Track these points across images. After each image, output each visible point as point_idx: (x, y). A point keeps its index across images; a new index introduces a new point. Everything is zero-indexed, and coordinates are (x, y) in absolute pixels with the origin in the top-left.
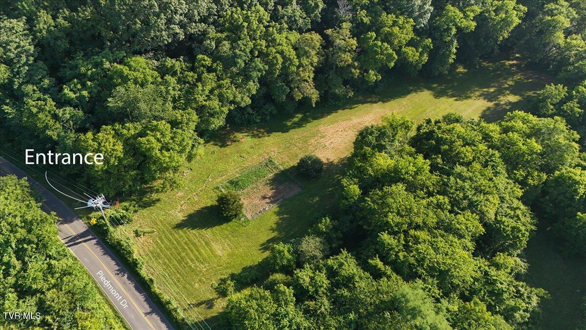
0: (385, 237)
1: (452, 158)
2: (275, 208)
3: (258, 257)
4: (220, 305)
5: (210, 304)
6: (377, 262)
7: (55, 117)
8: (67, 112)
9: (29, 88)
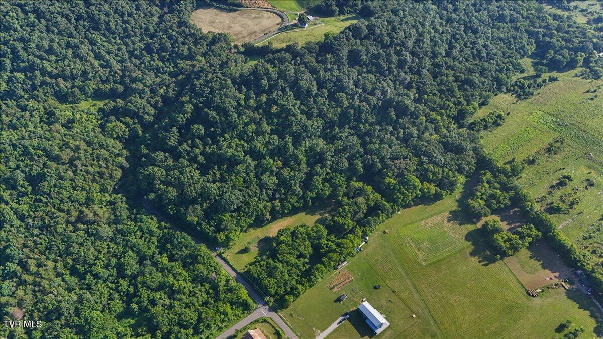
0: (278, 255)
1: (297, 237)
2: (258, 249)
3: (254, 260)
4: (246, 269)
5: (244, 269)
6: (276, 260)
7: (209, 230)
8: (212, 228)
9: (203, 223)
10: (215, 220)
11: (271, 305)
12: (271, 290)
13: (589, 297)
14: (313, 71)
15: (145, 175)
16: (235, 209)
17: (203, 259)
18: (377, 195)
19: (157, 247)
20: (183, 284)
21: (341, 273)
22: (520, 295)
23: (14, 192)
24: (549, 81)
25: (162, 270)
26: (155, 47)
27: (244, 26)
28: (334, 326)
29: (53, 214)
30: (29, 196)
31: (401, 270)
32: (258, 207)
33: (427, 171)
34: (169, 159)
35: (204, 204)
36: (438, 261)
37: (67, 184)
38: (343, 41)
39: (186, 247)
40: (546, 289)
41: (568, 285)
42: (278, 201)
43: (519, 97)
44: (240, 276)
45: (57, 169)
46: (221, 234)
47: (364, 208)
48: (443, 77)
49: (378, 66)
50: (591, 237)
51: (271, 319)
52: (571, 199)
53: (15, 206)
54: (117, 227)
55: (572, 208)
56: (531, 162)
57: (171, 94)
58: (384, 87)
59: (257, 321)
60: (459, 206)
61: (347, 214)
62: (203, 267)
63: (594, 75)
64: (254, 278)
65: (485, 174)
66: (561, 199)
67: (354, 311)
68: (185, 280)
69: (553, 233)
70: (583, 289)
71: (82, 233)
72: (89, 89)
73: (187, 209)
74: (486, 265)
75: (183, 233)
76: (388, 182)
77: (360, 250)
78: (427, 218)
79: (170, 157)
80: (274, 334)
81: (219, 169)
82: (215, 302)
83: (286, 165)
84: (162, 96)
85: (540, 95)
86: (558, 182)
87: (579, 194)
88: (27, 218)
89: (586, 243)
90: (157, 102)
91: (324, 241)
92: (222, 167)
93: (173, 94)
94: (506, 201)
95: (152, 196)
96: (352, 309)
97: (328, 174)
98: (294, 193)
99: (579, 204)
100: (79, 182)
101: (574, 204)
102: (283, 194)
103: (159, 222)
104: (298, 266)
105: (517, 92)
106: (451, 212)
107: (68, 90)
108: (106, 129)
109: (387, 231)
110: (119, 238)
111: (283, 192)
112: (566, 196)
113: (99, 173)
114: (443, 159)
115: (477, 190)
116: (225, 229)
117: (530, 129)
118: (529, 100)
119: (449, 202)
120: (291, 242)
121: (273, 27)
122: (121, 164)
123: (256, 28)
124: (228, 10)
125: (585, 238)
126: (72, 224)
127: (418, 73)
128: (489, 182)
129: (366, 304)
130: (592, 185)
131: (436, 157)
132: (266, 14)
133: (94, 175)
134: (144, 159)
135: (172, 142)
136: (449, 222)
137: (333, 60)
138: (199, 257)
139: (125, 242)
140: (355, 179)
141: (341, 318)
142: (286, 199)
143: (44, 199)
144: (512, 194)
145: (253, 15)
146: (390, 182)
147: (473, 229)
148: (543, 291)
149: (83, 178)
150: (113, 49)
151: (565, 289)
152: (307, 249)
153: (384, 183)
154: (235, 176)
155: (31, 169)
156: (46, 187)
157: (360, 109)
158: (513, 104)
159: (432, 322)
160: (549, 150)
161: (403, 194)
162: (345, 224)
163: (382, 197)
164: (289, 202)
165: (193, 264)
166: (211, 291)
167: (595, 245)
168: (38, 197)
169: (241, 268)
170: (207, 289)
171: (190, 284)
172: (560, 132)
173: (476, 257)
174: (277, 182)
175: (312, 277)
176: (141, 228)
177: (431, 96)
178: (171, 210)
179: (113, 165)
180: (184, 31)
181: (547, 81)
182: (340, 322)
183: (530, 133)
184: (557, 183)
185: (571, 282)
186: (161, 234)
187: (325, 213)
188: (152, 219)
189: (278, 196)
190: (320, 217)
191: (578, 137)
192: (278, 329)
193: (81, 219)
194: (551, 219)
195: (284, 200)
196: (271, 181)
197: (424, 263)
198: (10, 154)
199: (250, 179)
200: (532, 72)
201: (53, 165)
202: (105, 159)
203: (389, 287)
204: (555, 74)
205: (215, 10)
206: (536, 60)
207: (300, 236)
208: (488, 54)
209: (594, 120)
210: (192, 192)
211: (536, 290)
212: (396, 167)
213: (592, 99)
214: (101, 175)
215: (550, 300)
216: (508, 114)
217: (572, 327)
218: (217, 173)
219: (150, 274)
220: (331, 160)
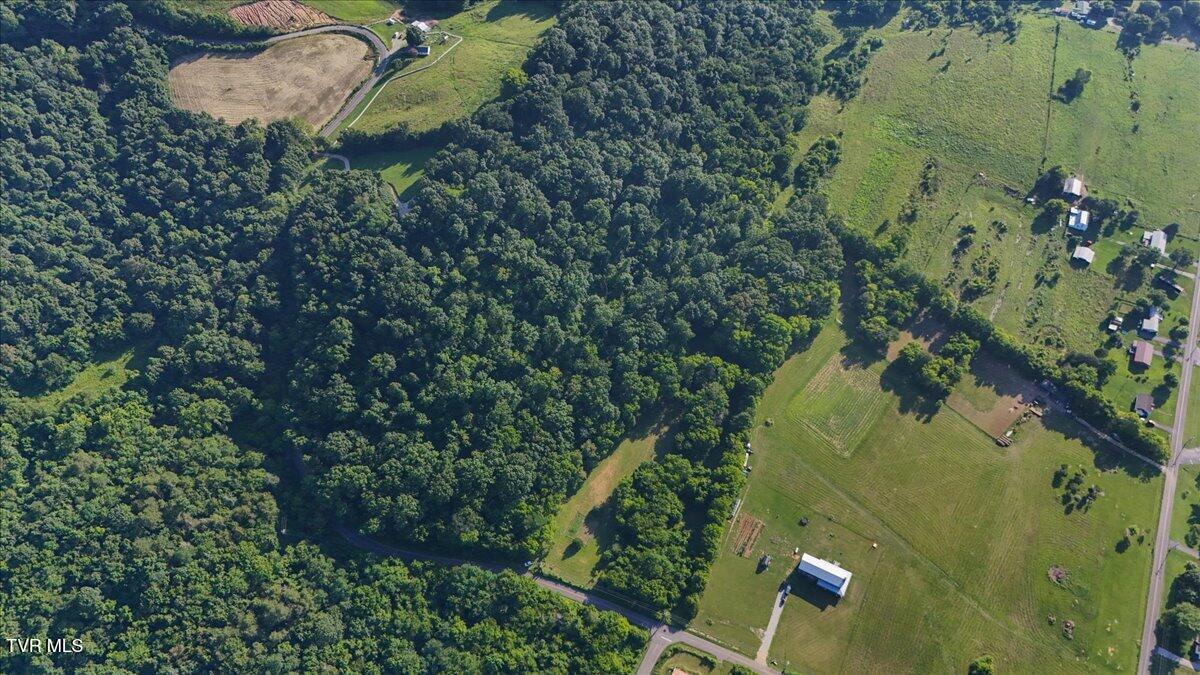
0: (640, 536)
1: (651, 493)
2: (592, 536)
3: (598, 559)
4: (596, 580)
5: (592, 581)
6: (640, 546)
7: (505, 541)
8: (508, 537)
9: (488, 534)
10: (506, 521)
11: (669, 621)
12: (661, 599)
13: (1070, 417)
14: (527, 170)
15: (332, 489)
16: (531, 488)
17: (526, 596)
18: (732, 367)
19: (431, 608)
20: (519, 653)
21: (742, 521)
22: (990, 451)
23: (100, 630)
24: (871, 50)
25: (469, 646)
26: (155, 196)
27: (300, 81)
28: (777, 611)
29: (205, 636)
30: (135, 624)
31: (821, 479)
32: (563, 466)
33: (786, 297)
34: (358, 439)
35: (476, 501)
36: (864, 441)
37: (191, 568)
38: (549, 90)
39: (482, 587)
40: (1017, 428)
41: (1038, 408)
42: (589, 442)
43: (840, 95)
44: (595, 595)
45: (156, 548)
46: (530, 539)
47: (724, 398)
48: (728, 102)
49: (624, 118)
50: (1036, 320)
51: (682, 643)
52: (987, 265)
53: (121, 656)
54: (342, 608)
55: (993, 281)
56: (911, 218)
57: (271, 299)
58: (654, 161)
59: (664, 657)
60: (849, 336)
61: (704, 420)
62: (533, 612)
63: (929, 19)
64: (622, 591)
65: (863, 267)
66: (975, 269)
67: (791, 576)
68: (517, 645)
69: (993, 336)
70: (1059, 406)
71: (287, 647)
72: (80, 344)
73: (448, 521)
74: (928, 421)
75: (464, 566)
76: (739, 338)
77: (749, 470)
78: (813, 374)
79: (358, 435)
80: (700, 665)
81: (462, 426)
82: (587, 658)
83: (568, 370)
84: (250, 309)
85: (870, 82)
86: (959, 240)
87: (994, 252)
88: (159, 667)
89: (1033, 332)
90: (248, 325)
91: (694, 482)
92: (465, 418)
93: (273, 298)
94: (912, 304)
95: (374, 524)
96: (788, 573)
97: (641, 358)
98: (606, 418)
99: (1000, 270)
100: (214, 555)
101: (994, 273)
102: (593, 426)
103: (407, 563)
104: (677, 540)
105: (834, 86)
106: (842, 350)
107: (34, 362)
108: (187, 423)
109: (769, 420)
110: (359, 625)
111: (591, 423)
112: (979, 263)
113: (234, 518)
114: (802, 268)
115: (865, 300)
116: (534, 528)
117: (884, 155)
118: (858, 98)
119: (832, 334)
120: (646, 506)
121: (360, 68)
122: (264, 483)
123: (328, 81)
124: (246, 51)
125: (1030, 325)
126: (257, 638)
127: (686, 108)
128: (874, 280)
129: (807, 558)
130: (1003, 230)
131: (791, 270)
132: (330, 41)
133: (229, 528)
134: (307, 458)
135: (348, 406)
136: (847, 369)
137: (550, 135)
138: (520, 598)
139: (373, 627)
140: (684, 351)
141: (780, 595)
142: (600, 432)
143: (166, 617)
144: (915, 289)
145: (306, 51)
146: (742, 338)
147: (885, 368)
148: (1014, 433)
149: (213, 543)
150: (57, 226)
151: (1038, 416)
152: (674, 504)
153: (734, 342)
154: (499, 428)
155: (105, 571)
156: (160, 595)
157: (636, 217)
158: (839, 112)
159: (902, 544)
160: (925, 187)
161: (772, 352)
162: (711, 438)
163: (742, 368)
164: (606, 436)
165: (513, 612)
166: (569, 644)
167: (1046, 330)
168: (153, 618)
169: (586, 581)
170: (560, 641)
171: (529, 649)
172: (927, 148)
173: (910, 413)
174: (571, 408)
175: (709, 550)
176: (383, 589)
177: (727, 149)
178: (420, 533)
179: (249, 490)
180: (195, 138)
181: (869, 52)
182: (782, 602)
183: (887, 162)
184: (959, 244)
185: (1042, 404)
186: (425, 584)
187: (660, 427)
188: (392, 564)
189: (584, 433)
190: (657, 437)
191: (952, 149)
192: (702, 655)
193: (267, 624)
194: (976, 308)
195: (597, 435)
196: (563, 412)
197: (847, 454)
198: (39, 561)
199: (527, 423)
200: (838, 38)
201: (143, 544)
202: (226, 484)
203: (819, 514)
204: (872, 33)
205: (214, 59)
206: (835, 12)
207: (654, 487)
208: (769, 27)
209: (962, 109)
210: (446, 489)
211: (1005, 433)
212: (740, 308)
213: (944, 69)
214: (244, 522)
215: (1028, 442)
216: (841, 134)
217: (1071, 472)
218: (462, 432)
219: (455, 662)
220: (635, 334)
